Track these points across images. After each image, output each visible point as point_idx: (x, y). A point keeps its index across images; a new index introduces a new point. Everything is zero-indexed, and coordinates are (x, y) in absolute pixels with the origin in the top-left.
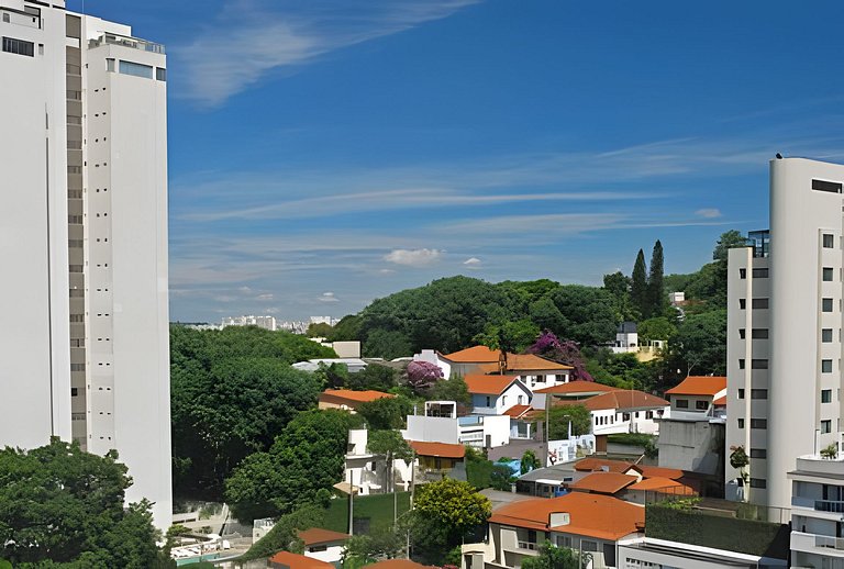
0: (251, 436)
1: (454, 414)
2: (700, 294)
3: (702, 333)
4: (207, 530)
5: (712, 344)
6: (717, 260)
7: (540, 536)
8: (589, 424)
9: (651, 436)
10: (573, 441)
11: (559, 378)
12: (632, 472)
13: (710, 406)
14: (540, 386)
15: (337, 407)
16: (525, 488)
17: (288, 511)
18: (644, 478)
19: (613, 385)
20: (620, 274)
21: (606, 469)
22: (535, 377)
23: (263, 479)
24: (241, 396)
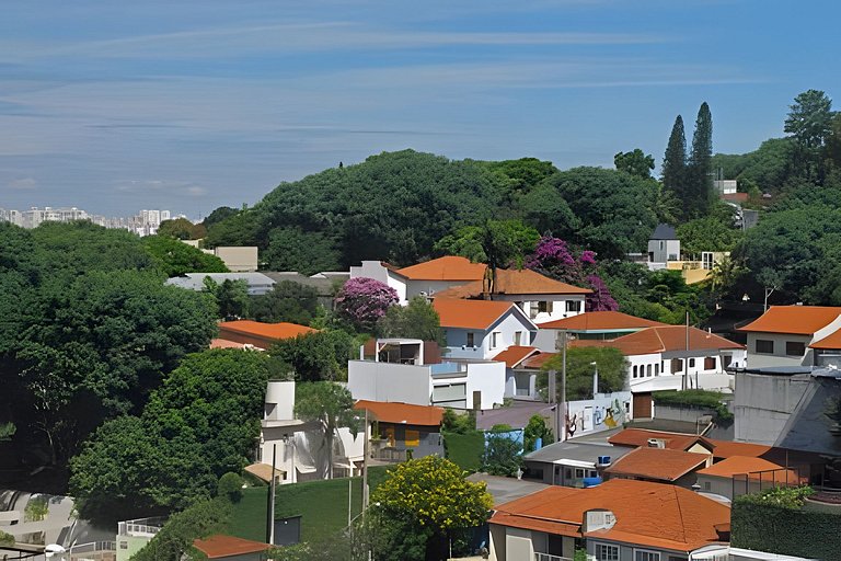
0: (113, 391)
1: (420, 359)
2: (763, 183)
3: (784, 242)
4: (37, 537)
5: (798, 257)
6: (791, 134)
7: (568, 546)
8: (623, 375)
9: (720, 395)
10: (602, 401)
11: (572, 306)
12: (697, 449)
13: (807, 350)
14: (543, 318)
15: (239, 346)
16: (535, 472)
17: (173, 507)
18: (716, 460)
19: (652, 316)
20: (638, 152)
21: (661, 444)
22: (536, 305)
23: (131, 458)
24: (96, 329)
